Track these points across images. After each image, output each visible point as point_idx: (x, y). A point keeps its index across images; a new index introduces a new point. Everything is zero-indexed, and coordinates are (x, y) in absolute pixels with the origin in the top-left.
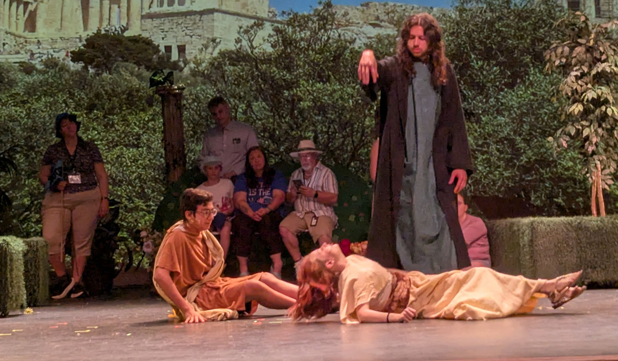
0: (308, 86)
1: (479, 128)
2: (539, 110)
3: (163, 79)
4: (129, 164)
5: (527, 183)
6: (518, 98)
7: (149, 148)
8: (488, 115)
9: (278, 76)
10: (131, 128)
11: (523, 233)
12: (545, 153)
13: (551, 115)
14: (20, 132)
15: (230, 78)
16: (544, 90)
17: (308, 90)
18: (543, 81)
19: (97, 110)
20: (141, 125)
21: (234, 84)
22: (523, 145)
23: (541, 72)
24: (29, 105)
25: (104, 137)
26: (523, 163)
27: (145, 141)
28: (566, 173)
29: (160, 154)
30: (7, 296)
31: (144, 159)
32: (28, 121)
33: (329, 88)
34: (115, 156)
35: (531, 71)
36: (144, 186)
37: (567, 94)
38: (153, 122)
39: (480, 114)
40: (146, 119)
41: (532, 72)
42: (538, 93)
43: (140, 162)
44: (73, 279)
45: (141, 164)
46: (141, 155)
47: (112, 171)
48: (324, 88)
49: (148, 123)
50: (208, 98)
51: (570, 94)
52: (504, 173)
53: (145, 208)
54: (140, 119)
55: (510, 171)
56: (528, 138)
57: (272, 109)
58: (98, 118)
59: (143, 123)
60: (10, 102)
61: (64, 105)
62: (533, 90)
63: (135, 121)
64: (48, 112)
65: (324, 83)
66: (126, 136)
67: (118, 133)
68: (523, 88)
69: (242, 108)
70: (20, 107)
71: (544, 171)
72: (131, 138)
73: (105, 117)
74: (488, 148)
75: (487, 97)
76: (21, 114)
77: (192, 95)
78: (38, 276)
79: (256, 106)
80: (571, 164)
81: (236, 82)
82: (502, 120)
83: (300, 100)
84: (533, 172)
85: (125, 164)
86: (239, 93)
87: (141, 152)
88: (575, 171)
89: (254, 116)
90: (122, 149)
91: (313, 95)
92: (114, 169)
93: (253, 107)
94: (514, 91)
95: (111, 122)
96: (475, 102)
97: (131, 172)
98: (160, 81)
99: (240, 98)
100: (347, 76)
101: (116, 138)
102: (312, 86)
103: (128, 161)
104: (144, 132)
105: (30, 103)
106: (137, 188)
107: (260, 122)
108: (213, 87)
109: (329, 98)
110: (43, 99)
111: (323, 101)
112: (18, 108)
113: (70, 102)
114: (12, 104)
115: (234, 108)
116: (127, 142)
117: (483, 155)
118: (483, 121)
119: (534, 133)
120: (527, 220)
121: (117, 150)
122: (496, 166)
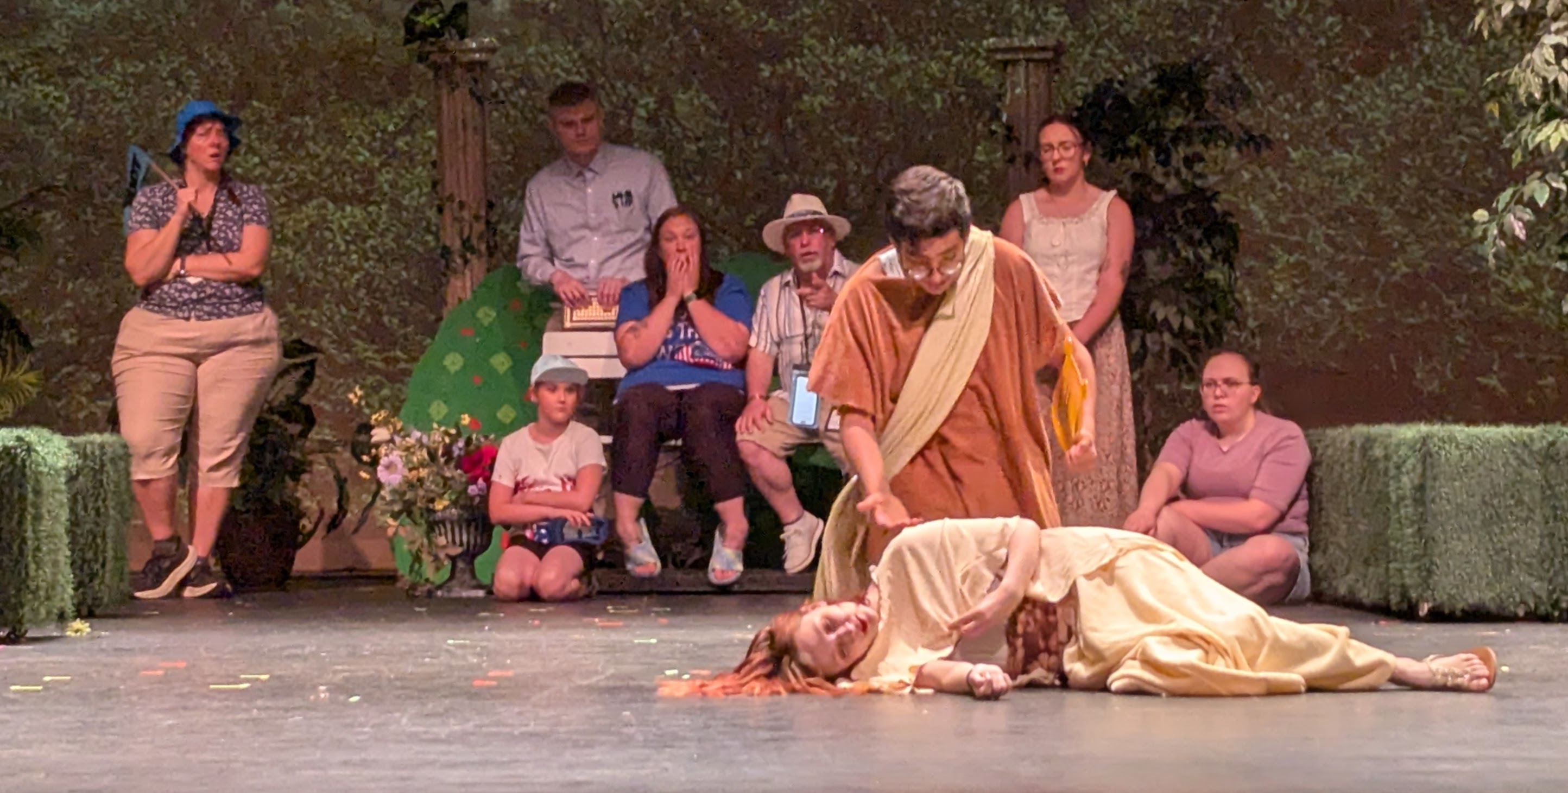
0: (826, 52)
1: (1281, 180)
2: (1447, 137)
3: (440, 21)
4: (343, 248)
5: (1408, 333)
6: (1392, 101)
7: (396, 205)
8: (1307, 148)
9: (744, 24)
10: (349, 152)
11: (1398, 467)
12: (1458, 252)
13: (1480, 152)
14: (55, 154)
15: (616, 25)
16: (1461, 82)
17: (824, 65)
18: (1459, 58)
19: (259, 100)
20: (377, 145)
21: (628, 40)
22: (1398, 228)
23: (1455, 32)
24: (82, 80)
25: (277, 172)
26: (1396, 278)
27: (386, 187)
28: (1513, 308)
29: (424, 224)
30: (22, 585)
31: (382, 235)
32: (75, 125)
33: (882, 61)
34: (306, 224)
35: (1427, 29)
36: (383, 307)
37: (1530, 95)
38: (408, 138)
39: (1285, 143)
40: (391, 128)
41: (1431, 32)
42: (1445, 89)
43: (371, 242)
44: (191, 549)
45: (374, 248)
46: (373, 225)
47: (297, 264)
48: (867, 59)
49: (395, 139)
50: (557, 76)
51: (1537, 95)
52: (1345, 302)
53: (380, 365)
54: (374, 128)
55: (1360, 300)
56: (1414, 211)
57: (725, 113)
58: (261, 121)
59: (383, 141)
60: (30, 70)
61: (171, 83)
62: (1431, 82)
63: (360, 132)
64: (130, 100)
65: (869, 45)
66: (335, 172)
67: (315, 163)
68: (1405, 76)
69: (646, 106)
70: (56, 85)
71: (1451, 302)
72: (349, 179)
73: (279, 118)
74: (1304, 234)
75: (1308, 98)
76: (59, 105)
77: (514, 67)
78: (104, 537)
79: (683, 101)
80: (1526, 284)
81: (632, 37)
82: (1345, 160)
83: (802, 88)
84: (1424, 304)
85: (330, 246)
86: (641, 65)
87: (374, 216)
88: (1537, 304)
89: (676, 129)
90: (324, 206)
91: (837, 77)
92: (301, 260)
93: (678, 107)
94: (1380, 84)
95: (296, 134)
96: (1272, 109)
97: (345, 268)
98: (433, 26)
99: (642, 77)
100: (929, 31)
101: (310, 177)
102: (835, 55)
103: (339, 240)
104: (383, 165)
105: (81, 75)
106: (362, 311)
107: (694, 148)
108: (570, 48)
109: (880, 89)
110: (119, 68)
111: (864, 95)
112: (51, 88)
113: (189, 77)
114: (36, 76)
115: (624, 108)
116: (338, 189)
117: (1291, 254)
118: (1292, 161)
119: (1430, 200)
120: (1409, 432)
121: (310, 209)
122: (1325, 283)
